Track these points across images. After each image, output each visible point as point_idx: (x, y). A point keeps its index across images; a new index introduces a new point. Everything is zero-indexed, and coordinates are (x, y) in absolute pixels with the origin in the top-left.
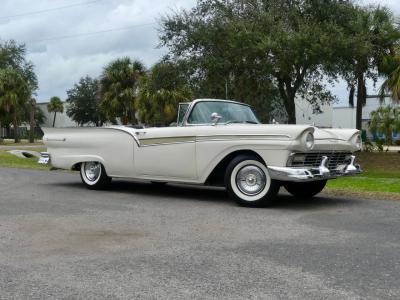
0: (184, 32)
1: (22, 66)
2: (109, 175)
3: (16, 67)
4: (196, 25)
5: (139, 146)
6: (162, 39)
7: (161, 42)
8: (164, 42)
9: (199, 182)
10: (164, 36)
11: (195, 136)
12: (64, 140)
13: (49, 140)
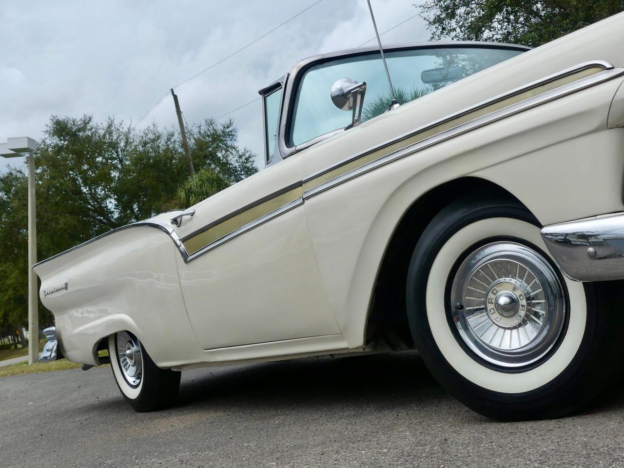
2: (161, 364)
5: (186, 262)
6: (434, 22)
7: (435, 30)
8: (440, 28)
9: (351, 347)
10: (438, 16)
11: (300, 184)
12: (66, 287)
13: (48, 294)
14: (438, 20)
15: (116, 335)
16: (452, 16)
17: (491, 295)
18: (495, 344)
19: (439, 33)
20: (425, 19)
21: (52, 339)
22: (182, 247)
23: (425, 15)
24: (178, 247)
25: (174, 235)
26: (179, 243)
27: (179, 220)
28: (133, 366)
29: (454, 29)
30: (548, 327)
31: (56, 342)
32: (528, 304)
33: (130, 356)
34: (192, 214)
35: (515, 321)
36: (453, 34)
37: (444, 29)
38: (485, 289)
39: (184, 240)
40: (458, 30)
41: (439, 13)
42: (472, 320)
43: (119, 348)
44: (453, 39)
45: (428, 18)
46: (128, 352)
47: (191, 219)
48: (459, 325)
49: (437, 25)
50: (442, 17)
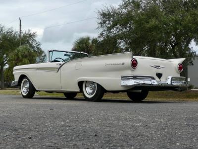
0: (112, 19)
6: (100, 23)
7: (99, 25)
8: (101, 25)
16: (105, 22)
20: (97, 22)
29: (104, 27)
41: (101, 21)
44: (103, 29)
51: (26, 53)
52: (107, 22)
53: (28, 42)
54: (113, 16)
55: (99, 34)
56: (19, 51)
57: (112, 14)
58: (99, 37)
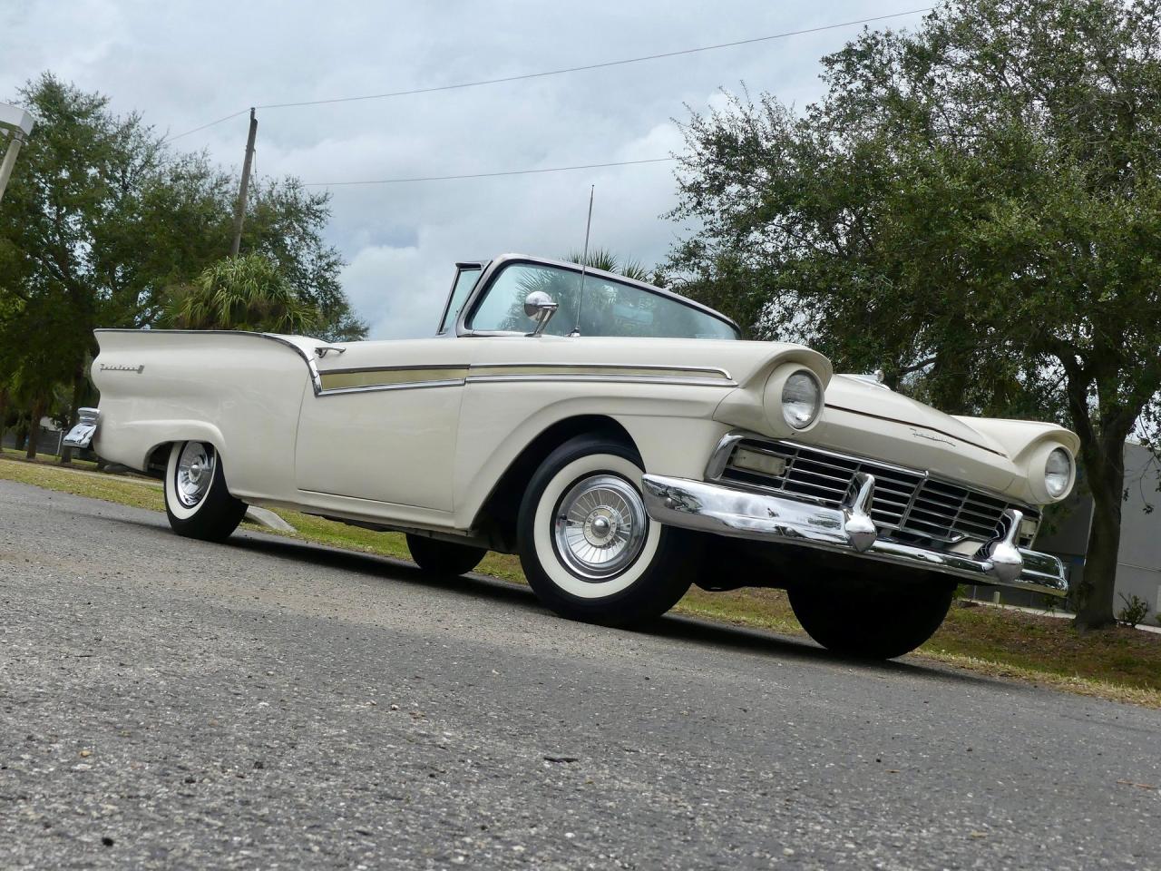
0: (763, 174)
1: (307, 259)
2: (233, 491)
3: (290, 263)
4: (804, 152)
5: (316, 395)
6: (690, 189)
7: (686, 200)
8: (695, 200)
9: (457, 527)
10: (698, 183)
11: (467, 367)
12: (141, 369)
13: (107, 369)
14: (696, 189)
15: (184, 444)
16: (718, 190)
17: (591, 516)
18: (580, 555)
19: (690, 206)
20: (678, 179)
21: (90, 423)
22: (318, 381)
23: (681, 174)
24: (313, 377)
25: (313, 365)
26: (315, 374)
27: (324, 351)
28: (194, 483)
29: (713, 212)
30: (625, 554)
31: (94, 428)
32: (617, 533)
33: (195, 473)
34: (342, 351)
35: (602, 542)
36: (708, 217)
37: (699, 203)
38: (588, 509)
39: (322, 373)
40: (718, 215)
41: (701, 179)
42: (569, 530)
43: (183, 460)
44: (705, 224)
45: (683, 180)
46: (195, 467)
47: (338, 355)
48: (557, 528)
49: (692, 195)
50: (703, 186)
51: (258, 296)
52: (733, 189)
53: (277, 241)
54: (769, 160)
55: (680, 245)
56: (220, 282)
57: (766, 145)
58: (676, 263)
